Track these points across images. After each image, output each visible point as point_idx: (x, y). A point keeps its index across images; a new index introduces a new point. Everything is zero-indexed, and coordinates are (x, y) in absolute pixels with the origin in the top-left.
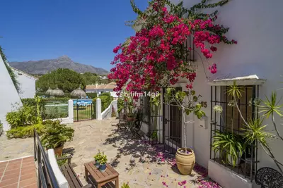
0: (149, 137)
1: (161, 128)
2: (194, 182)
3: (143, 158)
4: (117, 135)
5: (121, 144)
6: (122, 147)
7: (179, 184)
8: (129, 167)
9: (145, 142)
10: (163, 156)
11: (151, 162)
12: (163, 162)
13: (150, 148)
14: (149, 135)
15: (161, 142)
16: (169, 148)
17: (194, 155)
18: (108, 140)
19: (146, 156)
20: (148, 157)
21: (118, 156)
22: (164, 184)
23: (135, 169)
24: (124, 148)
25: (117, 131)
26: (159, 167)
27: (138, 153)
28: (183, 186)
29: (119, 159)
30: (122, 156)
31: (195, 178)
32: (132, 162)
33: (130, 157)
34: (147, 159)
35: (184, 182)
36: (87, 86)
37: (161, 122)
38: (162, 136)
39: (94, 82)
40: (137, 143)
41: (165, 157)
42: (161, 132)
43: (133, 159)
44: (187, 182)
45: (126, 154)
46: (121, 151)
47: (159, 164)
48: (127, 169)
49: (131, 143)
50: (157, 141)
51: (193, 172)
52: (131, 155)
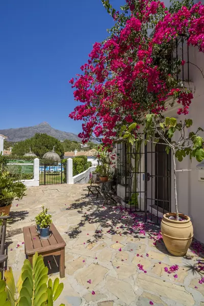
0: (127, 202)
1: (143, 190)
2: (193, 268)
3: (115, 229)
4: (87, 200)
5: (89, 210)
6: (89, 213)
7: (166, 270)
8: (92, 239)
9: (121, 209)
10: (143, 226)
11: (125, 233)
12: (142, 235)
13: (127, 216)
14: (127, 200)
15: (143, 209)
16: (152, 216)
17: (190, 223)
18: (73, 205)
19: (119, 225)
20: (122, 227)
21: (81, 224)
22: (141, 267)
23: (100, 241)
24: (92, 215)
25: (88, 196)
26: (136, 242)
27: (110, 222)
28: (173, 274)
29: (81, 228)
30: (87, 224)
31: (193, 262)
32: (97, 232)
33: (97, 226)
34: (120, 230)
35: (175, 268)
36: (65, 153)
37: (143, 182)
38: (143, 201)
39: (73, 150)
40: (110, 209)
41: (146, 228)
42: (143, 195)
43: (100, 228)
44: (180, 269)
45: (92, 222)
46: (87, 218)
47: (136, 237)
48: (89, 241)
49: (101, 209)
50: (136, 207)
51: (190, 253)
52: (99, 223)
